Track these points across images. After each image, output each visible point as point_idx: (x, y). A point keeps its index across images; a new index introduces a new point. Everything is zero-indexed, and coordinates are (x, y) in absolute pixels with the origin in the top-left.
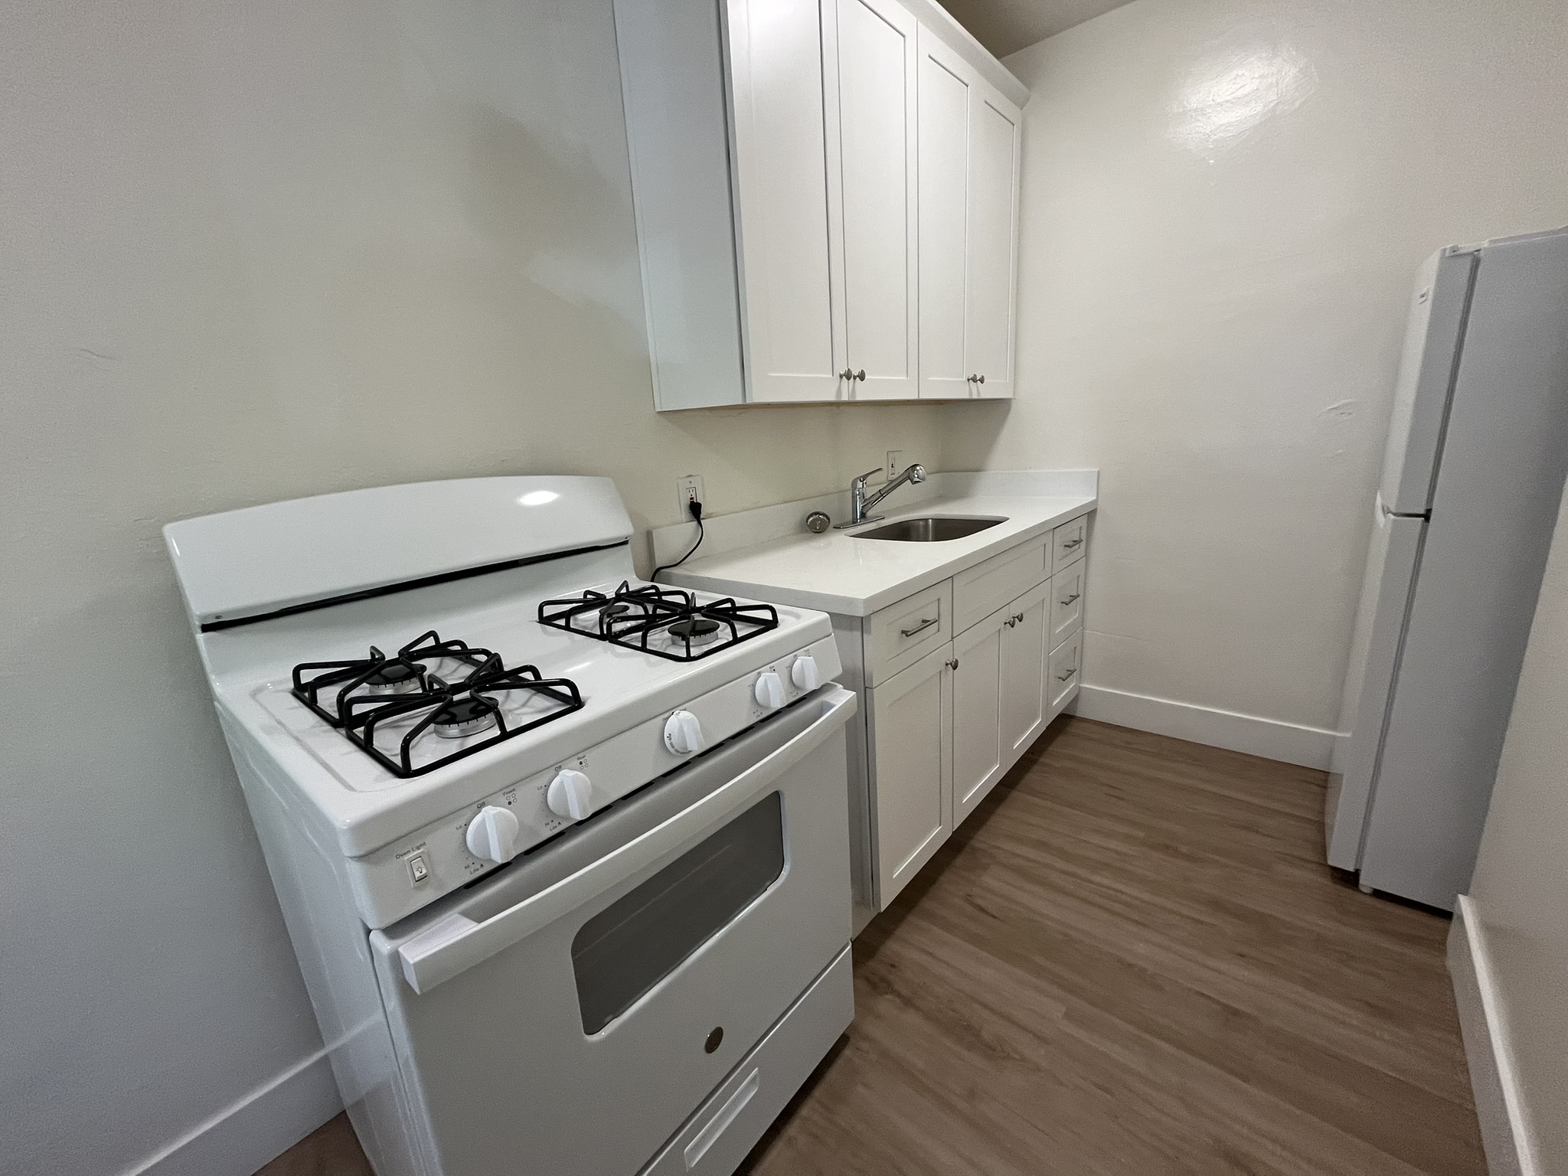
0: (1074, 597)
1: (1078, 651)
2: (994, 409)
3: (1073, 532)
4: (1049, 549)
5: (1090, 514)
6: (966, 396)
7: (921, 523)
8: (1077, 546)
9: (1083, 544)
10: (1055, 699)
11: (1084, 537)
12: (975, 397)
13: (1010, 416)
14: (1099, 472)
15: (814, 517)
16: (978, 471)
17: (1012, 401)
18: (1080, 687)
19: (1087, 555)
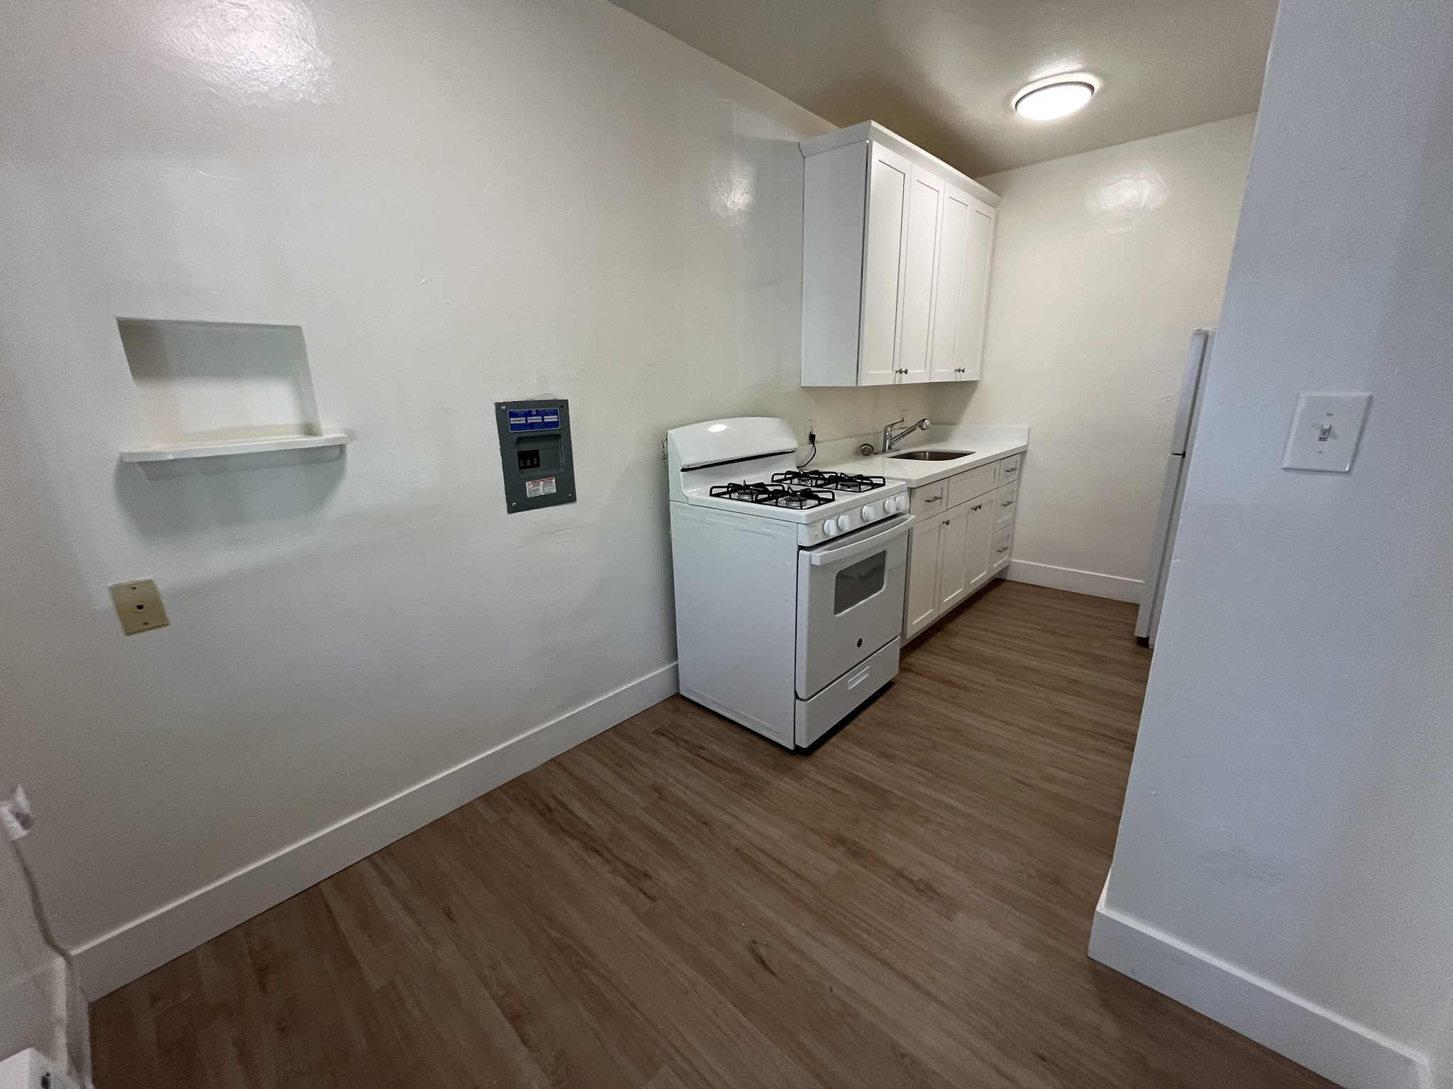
0: (1009, 503)
1: (1010, 537)
2: (970, 386)
3: (1011, 463)
4: (997, 471)
5: (1022, 453)
6: (953, 380)
7: (922, 454)
8: (1013, 472)
9: (1018, 470)
10: (995, 563)
11: (1018, 467)
12: (958, 380)
13: (977, 390)
14: (1029, 428)
15: (866, 446)
16: (956, 424)
17: (979, 383)
18: (1010, 561)
19: (1019, 479)
